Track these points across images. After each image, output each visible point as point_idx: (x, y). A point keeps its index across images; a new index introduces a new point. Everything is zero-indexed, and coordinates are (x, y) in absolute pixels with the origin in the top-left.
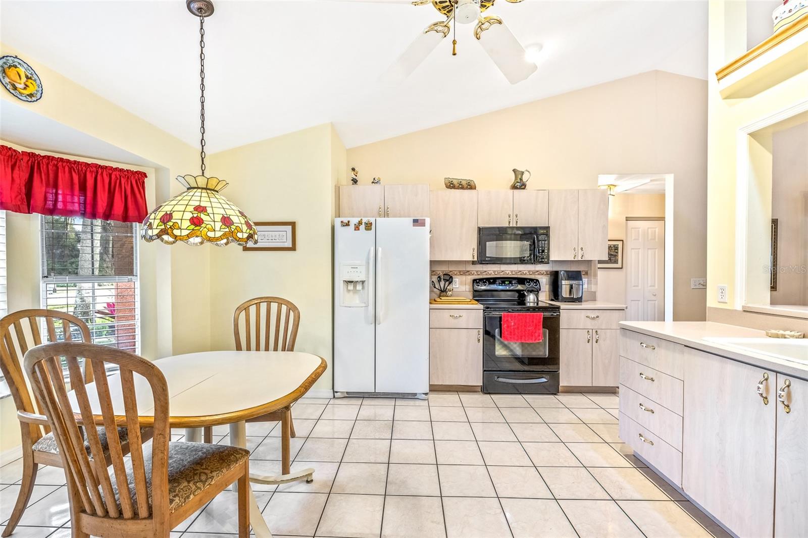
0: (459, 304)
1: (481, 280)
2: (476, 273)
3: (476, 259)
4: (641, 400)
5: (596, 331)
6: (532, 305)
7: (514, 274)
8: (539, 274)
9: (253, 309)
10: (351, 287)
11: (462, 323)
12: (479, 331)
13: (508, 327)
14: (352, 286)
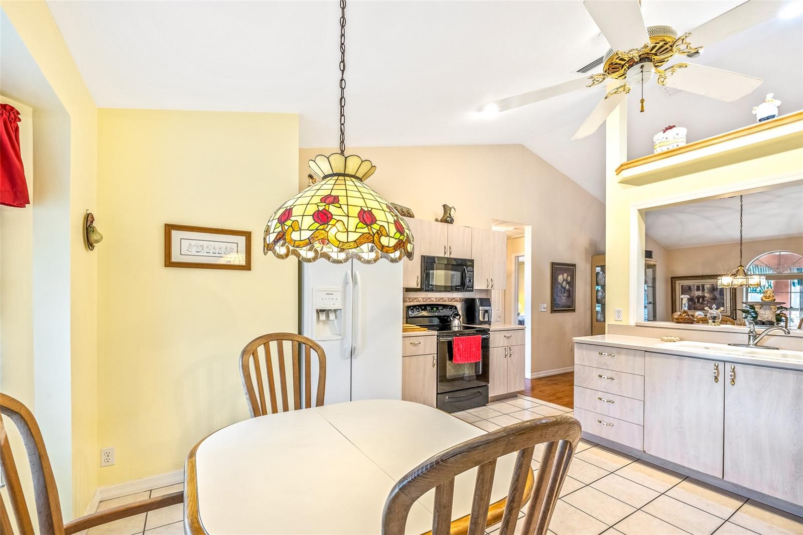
0: (413, 331)
1: (415, 306)
2: (408, 301)
3: (419, 287)
4: (600, 395)
5: (510, 348)
6: (456, 329)
7: (437, 301)
8: (455, 301)
9: (261, 350)
10: (323, 317)
11: (420, 350)
12: (433, 356)
13: (458, 350)
14: (324, 315)
